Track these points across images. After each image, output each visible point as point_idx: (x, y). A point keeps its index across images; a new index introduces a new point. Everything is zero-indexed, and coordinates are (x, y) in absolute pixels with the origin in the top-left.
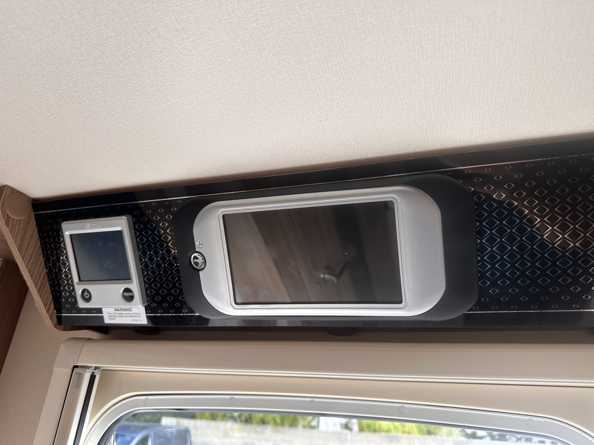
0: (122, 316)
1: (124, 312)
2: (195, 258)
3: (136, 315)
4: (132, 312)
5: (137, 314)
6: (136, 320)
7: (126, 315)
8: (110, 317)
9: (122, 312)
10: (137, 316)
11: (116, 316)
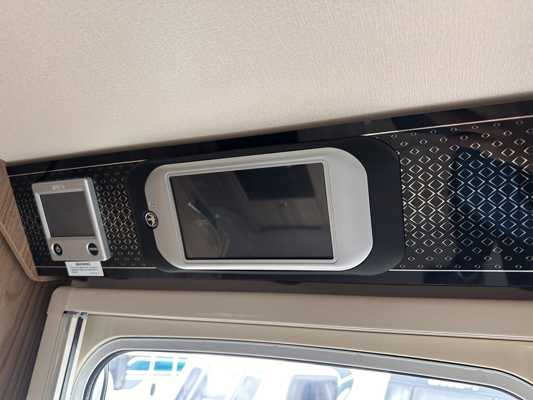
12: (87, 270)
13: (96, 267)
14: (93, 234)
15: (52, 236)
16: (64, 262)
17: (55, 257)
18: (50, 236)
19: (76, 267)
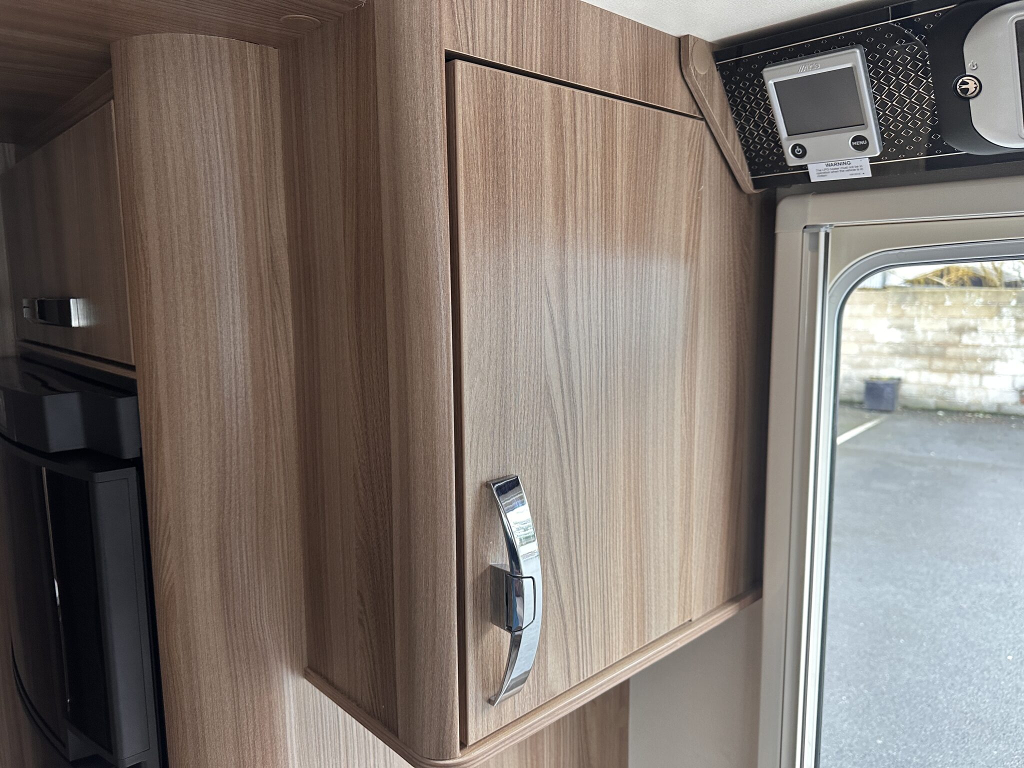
0: (836, 172)
1: (840, 166)
2: (964, 83)
3: (856, 169)
4: (850, 166)
5: (857, 167)
6: (856, 174)
7: (843, 170)
8: (820, 174)
9: (836, 167)
10: (858, 170)
11: (829, 172)
12: (843, 171)
13: (861, 166)
14: (863, 124)
15: (789, 135)
16: (806, 165)
17: (792, 161)
18: (786, 136)
19: (825, 169)
